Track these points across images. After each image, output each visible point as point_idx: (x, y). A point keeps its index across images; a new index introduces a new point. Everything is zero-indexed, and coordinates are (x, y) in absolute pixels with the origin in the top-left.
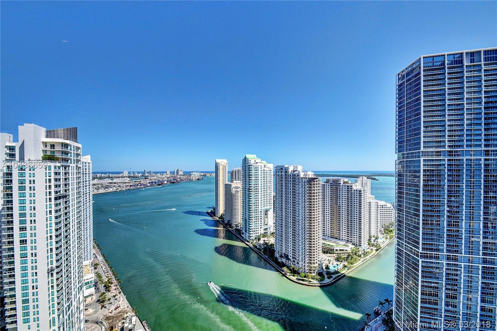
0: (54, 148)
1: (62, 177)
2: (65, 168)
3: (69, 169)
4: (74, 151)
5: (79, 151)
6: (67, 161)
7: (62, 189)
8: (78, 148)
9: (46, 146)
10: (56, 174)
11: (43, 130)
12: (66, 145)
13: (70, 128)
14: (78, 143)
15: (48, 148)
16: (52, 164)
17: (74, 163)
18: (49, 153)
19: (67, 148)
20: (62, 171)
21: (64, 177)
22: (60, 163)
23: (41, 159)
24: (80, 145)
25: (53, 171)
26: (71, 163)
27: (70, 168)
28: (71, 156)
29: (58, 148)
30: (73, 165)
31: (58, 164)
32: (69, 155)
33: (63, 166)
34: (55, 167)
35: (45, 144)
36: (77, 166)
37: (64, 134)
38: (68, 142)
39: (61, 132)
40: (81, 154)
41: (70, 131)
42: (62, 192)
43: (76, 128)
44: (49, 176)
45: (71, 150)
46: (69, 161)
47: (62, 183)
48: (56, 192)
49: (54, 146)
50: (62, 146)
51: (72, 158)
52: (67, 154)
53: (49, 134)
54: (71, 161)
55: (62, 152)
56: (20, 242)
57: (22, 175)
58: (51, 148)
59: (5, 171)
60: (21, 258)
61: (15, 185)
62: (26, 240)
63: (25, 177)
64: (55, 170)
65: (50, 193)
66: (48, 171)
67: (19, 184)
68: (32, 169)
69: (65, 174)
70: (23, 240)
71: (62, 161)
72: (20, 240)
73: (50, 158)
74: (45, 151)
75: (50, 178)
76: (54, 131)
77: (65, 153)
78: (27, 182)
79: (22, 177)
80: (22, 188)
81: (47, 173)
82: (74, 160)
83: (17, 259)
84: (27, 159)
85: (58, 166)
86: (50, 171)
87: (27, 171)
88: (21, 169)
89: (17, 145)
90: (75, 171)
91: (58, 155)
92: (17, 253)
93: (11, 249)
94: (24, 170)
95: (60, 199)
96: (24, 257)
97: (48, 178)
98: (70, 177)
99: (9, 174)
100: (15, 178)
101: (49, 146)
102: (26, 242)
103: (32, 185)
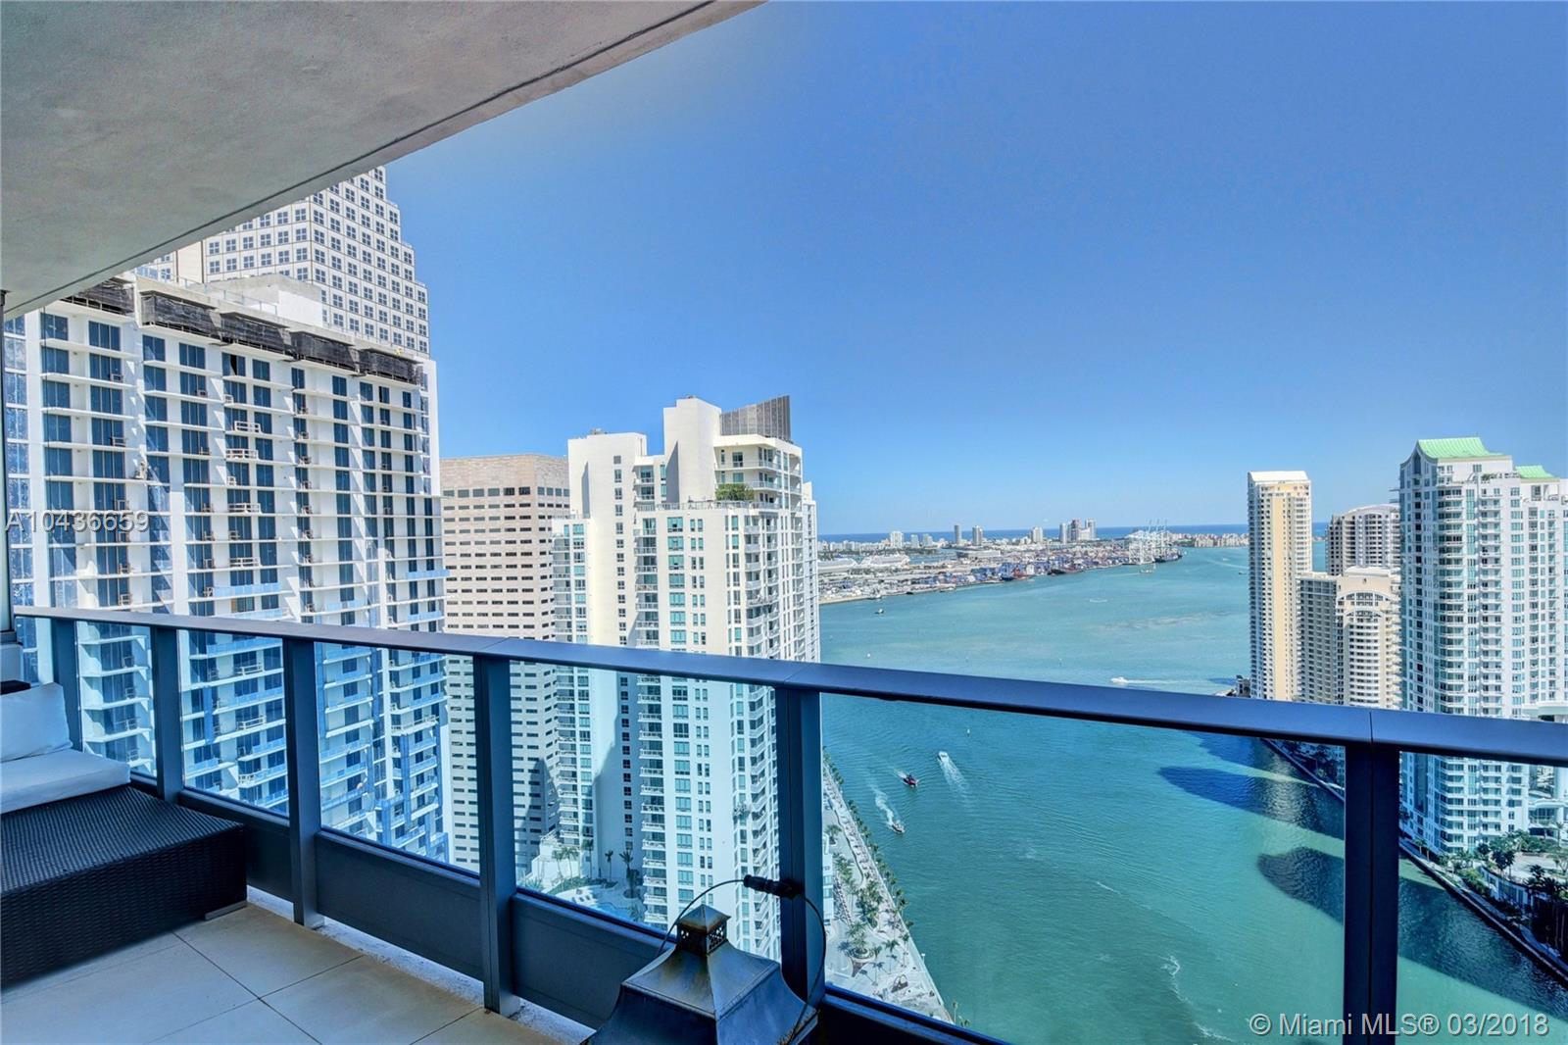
0: (741, 465)
1: (762, 549)
2: (768, 522)
3: (775, 523)
4: (786, 468)
5: (797, 468)
6: (772, 501)
7: (763, 585)
8: (795, 460)
9: (723, 460)
10: (748, 539)
11: (715, 412)
12: (766, 454)
13: (773, 402)
14: (792, 443)
15: (729, 466)
16: (740, 512)
17: (787, 507)
18: (729, 481)
19: (770, 460)
20: (761, 530)
21: (766, 550)
22: (757, 507)
23: (714, 498)
24: (798, 451)
25: (741, 532)
26: (781, 507)
27: (779, 521)
28: (781, 487)
29: (751, 464)
30: (784, 513)
31: (753, 512)
32: (776, 482)
33: (763, 517)
34: (747, 518)
35: (721, 452)
36: (793, 514)
37: (759, 419)
38: (772, 442)
39: (752, 415)
40: (801, 476)
41: (774, 410)
42: (762, 592)
43: (788, 397)
44: (734, 547)
45: (780, 467)
46: (776, 502)
47: (763, 567)
48: (750, 595)
49: (741, 458)
50: (760, 457)
51: (783, 490)
52: (771, 480)
53: (730, 424)
54: (780, 501)
55: (761, 474)
56: (675, 731)
57: (675, 544)
58: (735, 465)
59: (641, 535)
60: (677, 773)
61: (663, 571)
62: (686, 725)
63: (682, 548)
64: (746, 530)
65: (737, 595)
66: (731, 532)
67: (670, 568)
68: (698, 525)
69: (769, 540)
70: (681, 725)
71: (762, 500)
72: (675, 725)
73: (735, 494)
74: (721, 474)
75: (735, 551)
76: (736, 414)
77: (767, 477)
78: (688, 563)
79: (677, 549)
80: (677, 581)
81: (730, 537)
82: (787, 498)
83: (669, 775)
84: (683, 499)
85: (753, 517)
86: (735, 533)
87: (687, 534)
88: (675, 526)
89: (658, 462)
90: (790, 531)
91: (753, 484)
92: (669, 757)
93: (657, 746)
94: (681, 530)
95: (758, 615)
96: (682, 773)
97: (732, 551)
98: (779, 548)
99: (650, 542)
100: (662, 552)
101: (729, 460)
102: (687, 731)
103: (698, 573)
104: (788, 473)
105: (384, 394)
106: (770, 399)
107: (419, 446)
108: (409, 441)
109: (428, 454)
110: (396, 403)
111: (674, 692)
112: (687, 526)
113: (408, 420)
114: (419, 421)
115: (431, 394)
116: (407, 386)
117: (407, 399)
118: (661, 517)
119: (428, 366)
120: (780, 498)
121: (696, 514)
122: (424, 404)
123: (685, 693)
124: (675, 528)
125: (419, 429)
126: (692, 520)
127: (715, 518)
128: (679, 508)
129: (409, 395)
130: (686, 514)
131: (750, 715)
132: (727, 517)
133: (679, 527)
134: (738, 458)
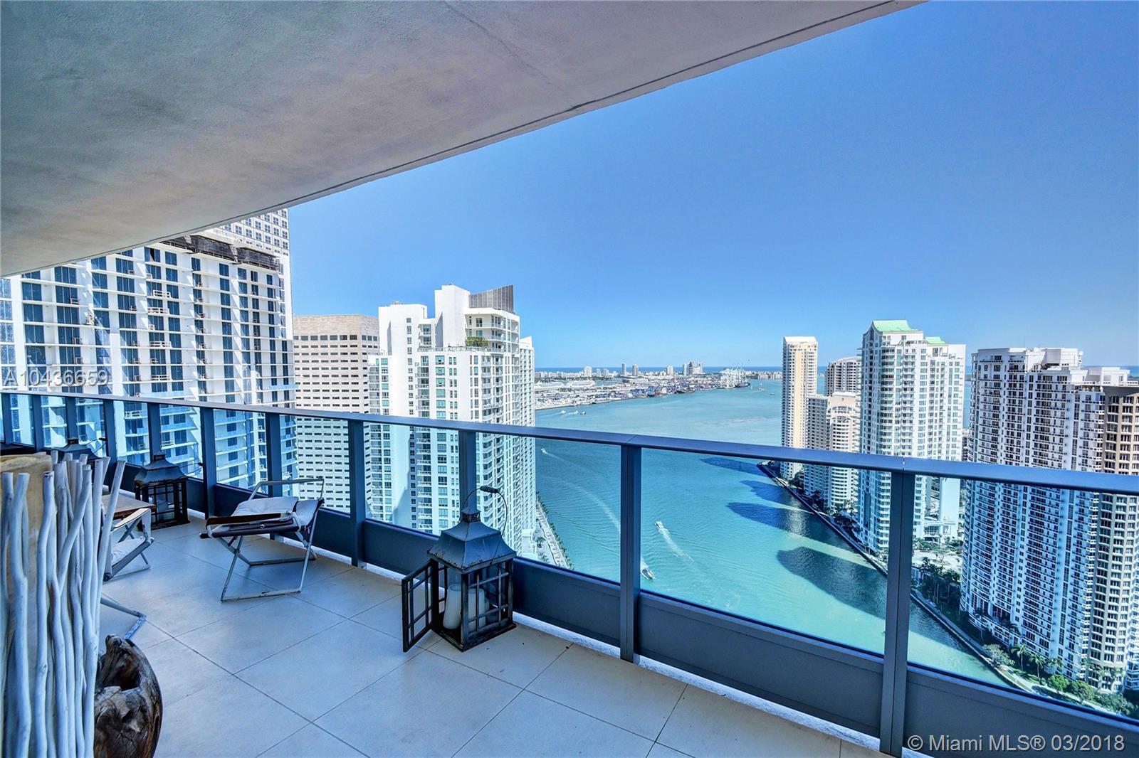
0: (481, 326)
1: (492, 376)
2: (497, 360)
3: (501, 360)
4: (509, 328)
5: (517, 328)
6: (500, 347)
7: (493, 397)
8: (515, 323)
9: (471, 323)
10: (484, 369)
11: (467, 294)
12: (497, 320)
13: (503, 288)
14: (514, 314)
15: (474, 326)
16: (479, 353)
17: (509, 351)
18: (474, 335)
19: (499, 323)
20: (492, 364)
21: (495, 376)
22: (490, 350)
23: (464, 345)
24: (517, 319)
25: (479, 365)
26: (505, 351)
27: (504, 359)
28: (505, 339)
29: (487, 325)
30: (507, 354)
31: (488, 354)
32: (502, 336)
33: (493, 357)
34: (483, 357)
35: (469, 319)
36: (513, 356)
37: (495, 299)
38: (500, 313)
39: (490, 296)
40: (519, 333)
41: (503, 293)
42: (492, 401)
43: (512, 286)
44: (475, 374)
45: (505, 327)
46: (502, 348)
47: (493, 386)
48: (485, 402)
49: (481, 322)
50: (493, 321)
51: (507, 341)
52: (500, 335)
53: (475, 300)
54: (505, 348)
55: (493, 332)
56: (439, 481)
57: (440, 372)
58: (478, 326)
59: (420, 366)
60: (440, 505)
61: (433, 387)
62: (446, 478)
63: (444, 374)
64: (483, 364)
65: (477, 402)
66: (473, 365)
67: (437, 386)
68: (453, 361)
69: (497, 370)
70: (442, 477)
71: (493, 346)
72: (439, 477)
73: (477, 343)
74: (468, 331)
75: (476, 376)
76: (480, 295)
77: (497, 333)
78: (448, 383)
79: (441, 375)
80: (441, 394)
81: (473, 368)
82: (509, 346)
83: (435, 506)
84: (445, 345)
85: (487, 357)
86: (476, 366)
87: (447, 366)
88: (440, 361)
89: (433, 322)
90: (511, 365)
91: (488, 337)
92: (435, 497)
93: (428, 490)
94: (443, 363)
95: (490, 413)
96: (443, 505)
97: (474, 377)
98: (504, 375)
99: (426, 370)
100: (432, 376)
101: (474, 323)
102: (446, 481)
103: (453, 389)
104: (510, 331)
105: (254, 276)
106: (501, 287)
107: (278, 308)
108: (271, 306)
109: (284, 314)
110: (262, 282)
111: (439, 459)
112: (447, 360)
113: (270, 292)
114: (278, 293)
115: (286, 276)
116: (270, 272)
117: (270, 279)
118: (432, 355)
119: (284, 260)
120: (505, 346)
121: (452, 355)
122: (281, 283)
123: (445, 459)
124: (440, 362)
125: (278, 298)
126: (450, 358)
127: (463, 357)
128: (442, 350)
129: (271, 277)
130: (446, 354)
131: (484, 472)
132: (471, 356)
133: (442, 361)
134: (480, 322)
